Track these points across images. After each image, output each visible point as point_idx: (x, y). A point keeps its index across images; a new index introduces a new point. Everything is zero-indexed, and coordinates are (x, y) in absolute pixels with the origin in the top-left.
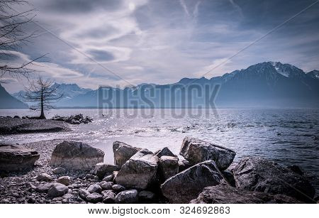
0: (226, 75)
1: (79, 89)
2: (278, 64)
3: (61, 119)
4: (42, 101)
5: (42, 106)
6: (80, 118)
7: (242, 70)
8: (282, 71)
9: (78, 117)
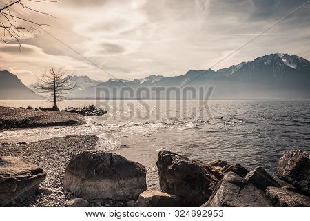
0: (233, 67)
1: (90, 81)
2: (286, 56)
3: (74, 111)
4: (55, 91)
5: (55, 97)
6: (94, 109)
7: (249, 63)
8: (290, 63)
9: (92, 108)
